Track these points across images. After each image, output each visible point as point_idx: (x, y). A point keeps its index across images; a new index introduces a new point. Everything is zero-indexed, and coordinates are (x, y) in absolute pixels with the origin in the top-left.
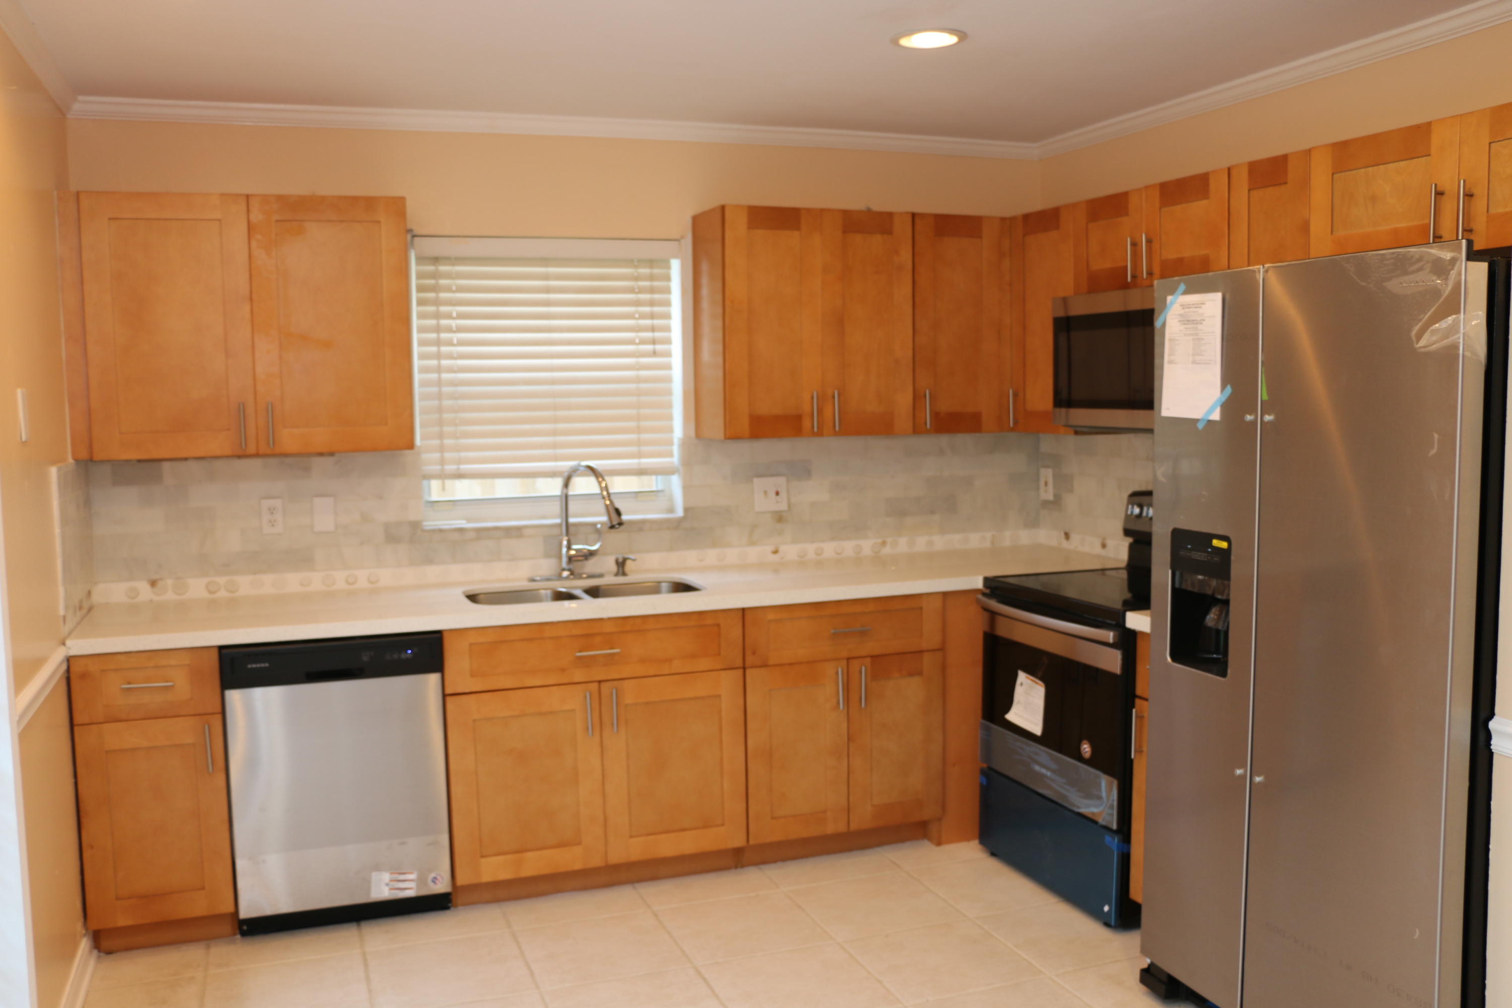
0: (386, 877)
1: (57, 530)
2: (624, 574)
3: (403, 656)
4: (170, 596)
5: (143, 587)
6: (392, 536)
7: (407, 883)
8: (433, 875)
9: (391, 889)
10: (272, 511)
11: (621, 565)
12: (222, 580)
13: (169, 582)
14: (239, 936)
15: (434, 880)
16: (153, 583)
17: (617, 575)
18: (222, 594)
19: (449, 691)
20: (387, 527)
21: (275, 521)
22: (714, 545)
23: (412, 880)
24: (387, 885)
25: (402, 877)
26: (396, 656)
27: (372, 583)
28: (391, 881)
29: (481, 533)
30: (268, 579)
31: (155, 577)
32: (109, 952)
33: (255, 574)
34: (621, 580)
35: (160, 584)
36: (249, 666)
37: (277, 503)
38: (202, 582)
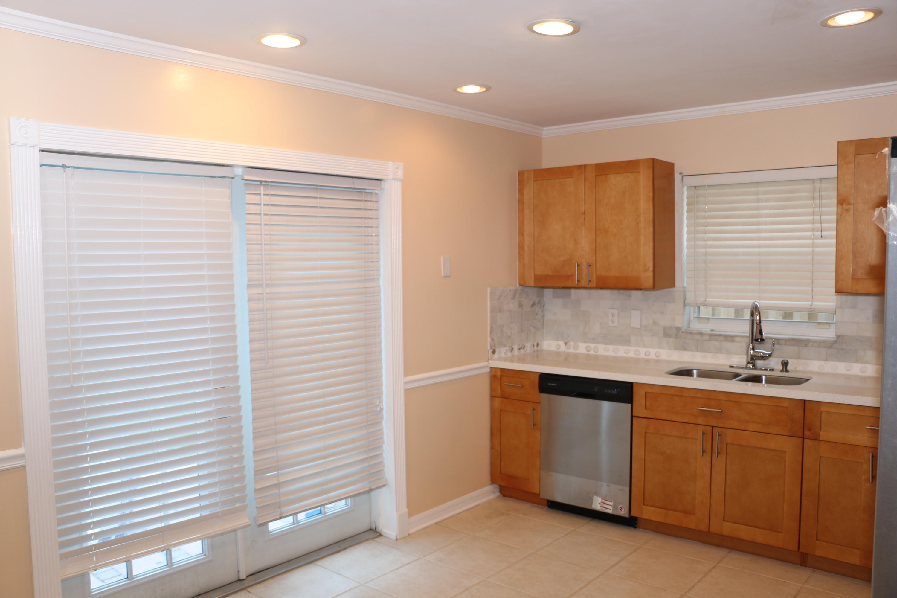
0: (600, 500)
2: (787, 371)
3: (613, 392)
4: (572, 350)
5: (562, 343)
6: (667, 333)
7: (608, 506)
8: (620, 506)
9: (601, 506)
10: (613, 315)
11: (785, 364)
12: (592, 346)
13: (572, 343)
14: (547, 507)
15: (621, 509)
16: (566, 344)
17: (782, 371)
18: (592, 352)
19: (634, 414)
20: (665, 328)
21: (614, 320)
22: (857, 361)
23: (611, 506)
24: (600, 504)
25: (606, 502)
26: (609, 391)
27: (657, 356)
28: (602, 502)
29: (713, 336)
30: (611, 347)
31: (566, 341)
32: (504, 496)
33: (606, 344)
34: (784, 374)
35: (568, 344)
36: (549, 384)
37: (616, 312)
38: (586, 345)
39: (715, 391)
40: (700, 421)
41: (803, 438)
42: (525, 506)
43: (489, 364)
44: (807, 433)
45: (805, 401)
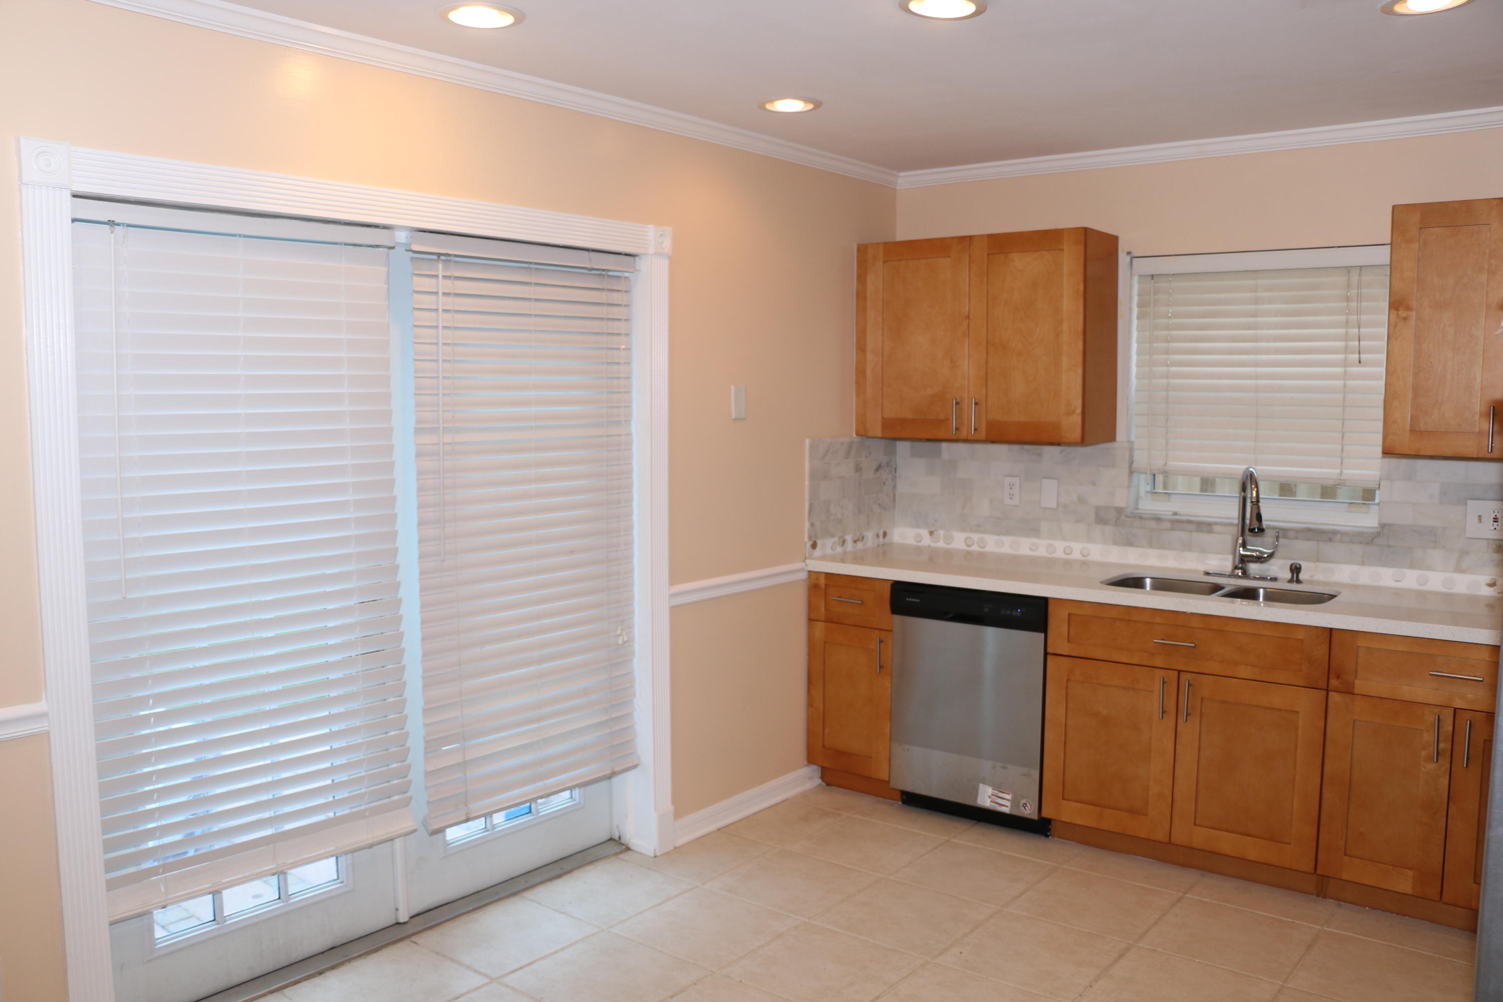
0: (990, 790)
1: (807, 483)
2: (1298, 581)
3: (1014, 613)
4: (941, 544)
5: (925, 533)
6: (1101, 518)
7: (1004, 800)
8: (1024, 801)
9: (992, 802)
10: (1011, 486)
11: (1296, 570)
12: (976, 537)
13: (942, 533)
14: (900, 803)
15: (1025, 805)
16: (931, 533)
17: (1291, 581)
18: (975, 548)
19: (1049, 650)
20: (1098, 509)
21: (1013, 495)
22: (1412, 566)
23: (1008, 800)
24: (990, 797)
25: (1001, 795)
26: (1008, 612)
27: (1084, 556)
28: (993, 795)
29: (1178, 523)
30: (1007, 540)
31: (932, 529)
32: (828, 784)
33: (998, 535)
34: (1294, 587)
35: (935, 534)
36: (907, 599)
37: (1016, 481)
38: (964, 535)
39: (1185, 613)
40: (1159, 662)
41: (1327, 691)
42: (865, 802)
43: (807, 565)
44: (1334, 682)
45: (1331, 629)
